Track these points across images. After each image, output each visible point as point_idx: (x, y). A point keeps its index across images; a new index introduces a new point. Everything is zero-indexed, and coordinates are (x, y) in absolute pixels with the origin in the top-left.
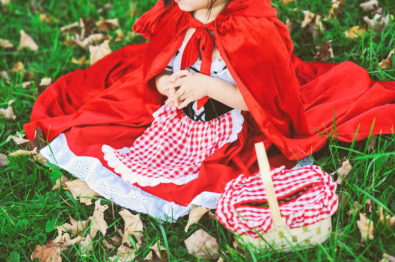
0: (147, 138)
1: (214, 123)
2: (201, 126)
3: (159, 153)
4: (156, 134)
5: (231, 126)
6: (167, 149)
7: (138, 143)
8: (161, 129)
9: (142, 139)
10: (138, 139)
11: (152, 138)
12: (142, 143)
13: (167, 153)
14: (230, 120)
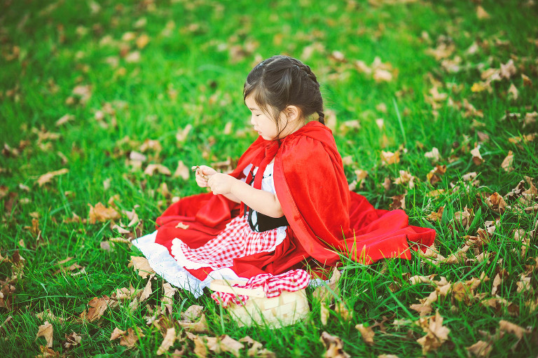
0: (216, 241)
1: (263, 235)
2: (255, 236)
3: (220, 251)
4: (224, 238)
5: (275, 240)
6: (228, 251)
7: (208, 245)
8: (228, 235)
9: (212, 242)
10: (209, 242)
11: (220, 242)
12: (212, 245)
13: (227, 254)
14: (275, 234)
